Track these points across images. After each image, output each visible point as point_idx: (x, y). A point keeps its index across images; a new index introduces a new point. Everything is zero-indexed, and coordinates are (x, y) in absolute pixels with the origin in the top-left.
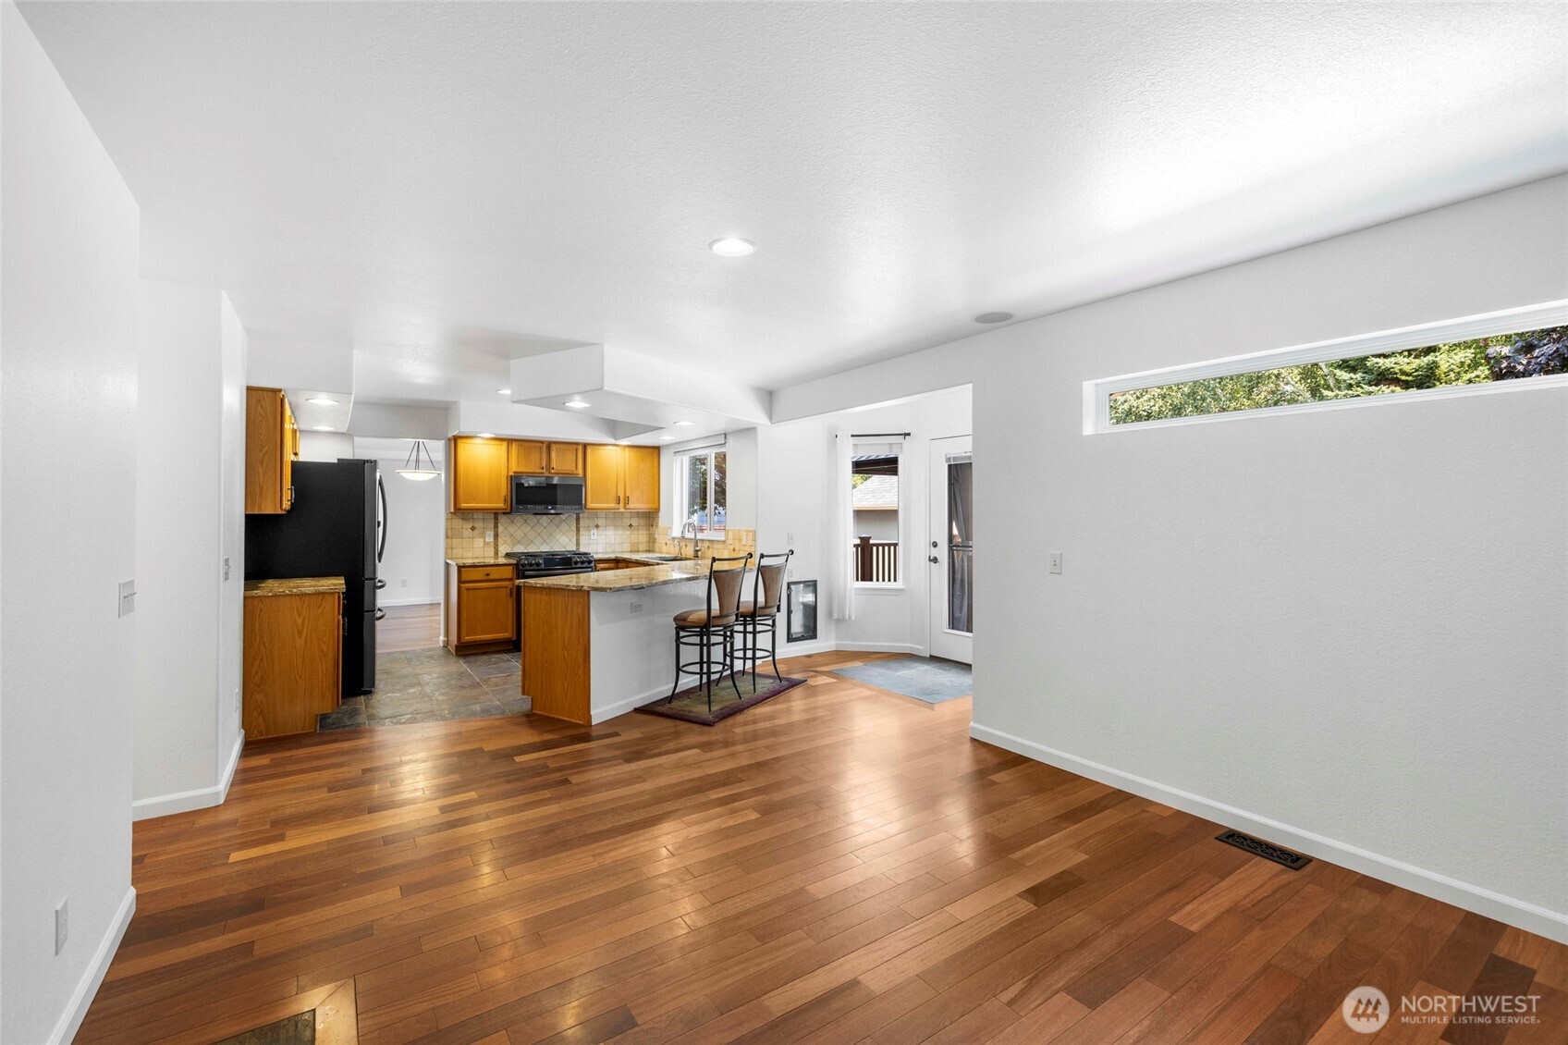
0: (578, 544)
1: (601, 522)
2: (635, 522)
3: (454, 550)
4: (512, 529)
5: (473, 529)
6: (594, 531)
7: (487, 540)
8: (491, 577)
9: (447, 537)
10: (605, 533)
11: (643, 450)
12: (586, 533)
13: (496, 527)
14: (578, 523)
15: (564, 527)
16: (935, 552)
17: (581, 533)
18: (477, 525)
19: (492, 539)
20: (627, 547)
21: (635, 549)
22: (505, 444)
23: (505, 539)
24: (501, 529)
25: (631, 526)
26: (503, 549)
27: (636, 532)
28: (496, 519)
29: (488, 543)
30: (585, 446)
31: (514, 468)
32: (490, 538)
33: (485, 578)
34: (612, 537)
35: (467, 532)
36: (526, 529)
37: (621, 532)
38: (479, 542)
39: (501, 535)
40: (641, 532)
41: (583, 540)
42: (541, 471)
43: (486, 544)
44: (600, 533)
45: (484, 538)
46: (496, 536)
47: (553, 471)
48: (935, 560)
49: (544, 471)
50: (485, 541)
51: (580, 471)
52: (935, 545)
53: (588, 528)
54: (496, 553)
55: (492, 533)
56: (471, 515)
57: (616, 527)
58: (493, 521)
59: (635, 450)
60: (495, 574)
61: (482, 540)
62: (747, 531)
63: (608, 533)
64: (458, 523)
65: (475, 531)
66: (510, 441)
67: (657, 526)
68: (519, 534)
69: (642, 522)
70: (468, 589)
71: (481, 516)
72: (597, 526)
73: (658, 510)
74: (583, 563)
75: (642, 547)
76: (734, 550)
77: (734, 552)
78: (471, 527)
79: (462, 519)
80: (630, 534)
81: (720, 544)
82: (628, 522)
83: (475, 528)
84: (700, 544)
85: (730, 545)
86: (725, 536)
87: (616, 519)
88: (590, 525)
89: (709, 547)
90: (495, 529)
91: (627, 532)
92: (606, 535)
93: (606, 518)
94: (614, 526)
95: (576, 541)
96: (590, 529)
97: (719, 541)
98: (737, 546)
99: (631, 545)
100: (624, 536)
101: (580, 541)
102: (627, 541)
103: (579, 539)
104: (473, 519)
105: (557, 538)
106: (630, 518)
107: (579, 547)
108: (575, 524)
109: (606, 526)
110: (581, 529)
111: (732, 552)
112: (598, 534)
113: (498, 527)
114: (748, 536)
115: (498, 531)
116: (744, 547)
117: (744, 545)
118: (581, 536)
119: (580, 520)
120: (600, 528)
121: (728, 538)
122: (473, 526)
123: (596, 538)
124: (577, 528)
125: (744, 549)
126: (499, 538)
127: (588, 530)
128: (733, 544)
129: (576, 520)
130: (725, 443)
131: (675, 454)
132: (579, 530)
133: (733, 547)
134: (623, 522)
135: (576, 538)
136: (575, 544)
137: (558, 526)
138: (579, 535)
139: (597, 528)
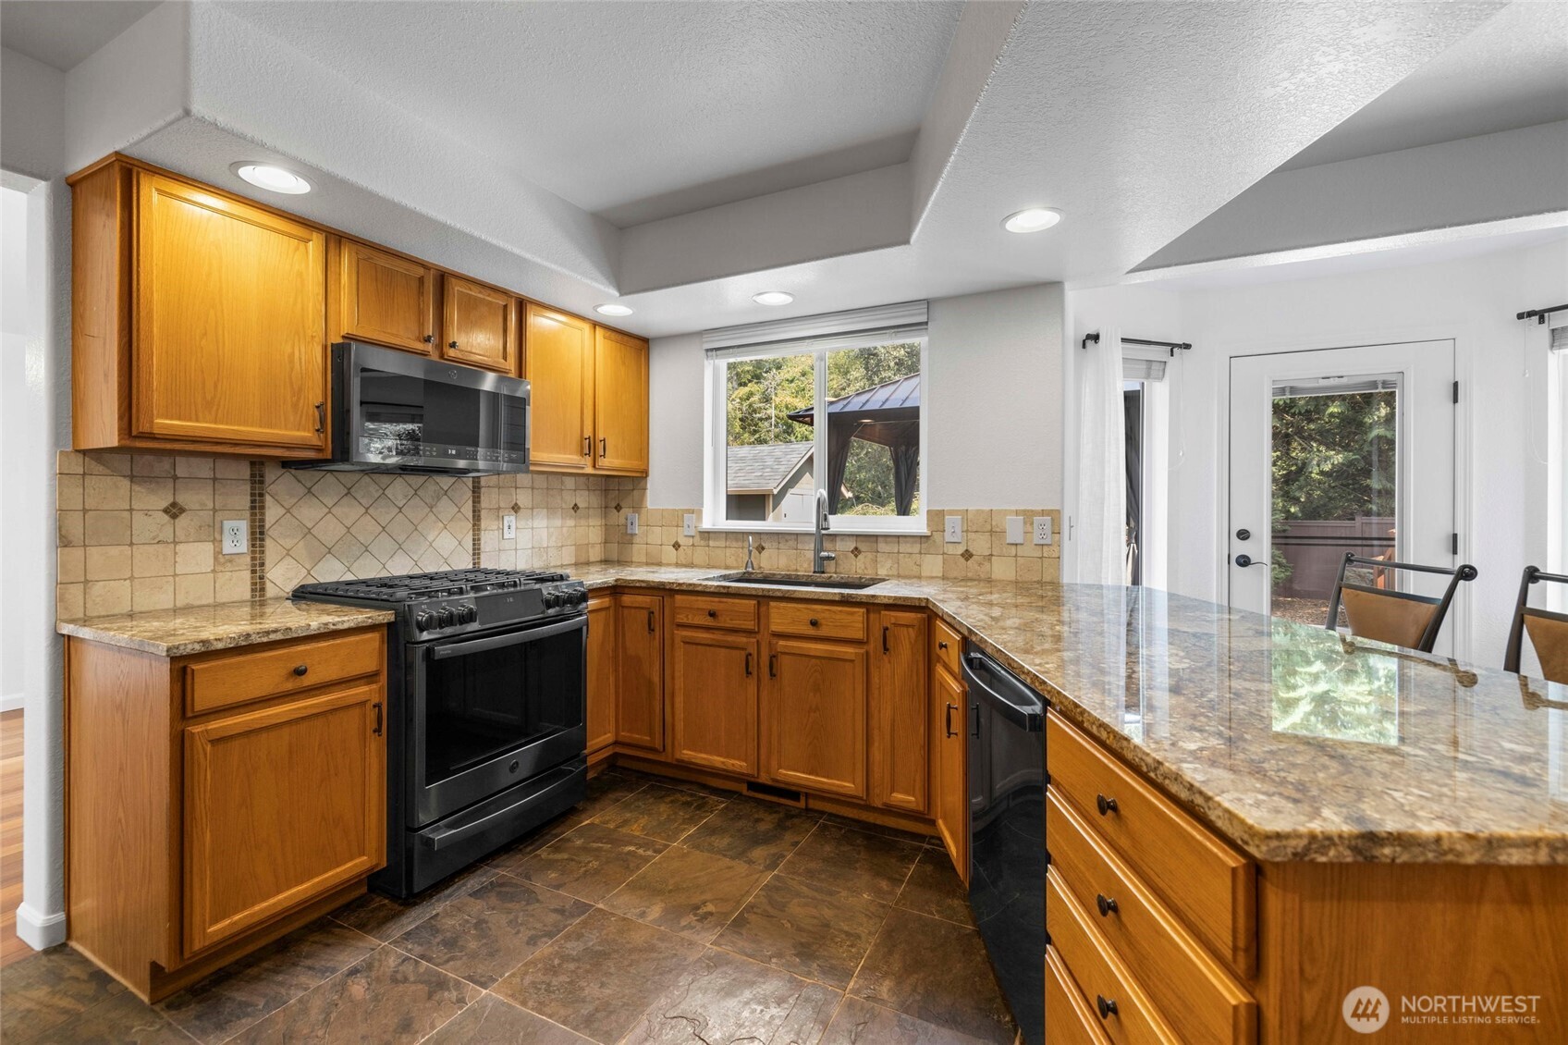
0: (476, 552)
1: (523, 498)
2: (582, 499)
3: (97, 589)
4: (309, 512)
5: (174, 511)
6: (510, 519)
7: (228, 547)
9: (64, 542)
10: (530, 523)
11: (626, 338)
12: (494, 525)
13: (257, 507)
14: (476, 499)
15: (445, 507)
17: (483, 524)
18: (188, 500)
19: (243, 546)
20: (568, 556)
21: (582, 560)
22: (316, 240)
23: (288, 543)
24: (272, 513)
25: (575, 507)
26: (283, 576)
27: (583, 522)
28: (257, 482)
29: (231, 558)
30: (517, 300)
31: (347, 321)
32: (236, 539)
33: (289, 686)
34: (544, 533)
35: (150, 523)
36: (350, 512)
37: (558, 522)
38: (197, 556)
39: (273, 532)
40: (592, 522)
41: (488, 540)
42: (420, 346)
43: (223, 559)
44: (522, 524)
45: (217, 542)
46: (258, 535)
47: (450, 353)
49: (429, 347)
50: (218, 553)
51: (512, 366)
53: (498, 513)
54: (259, 586)
55: (243, 526)
57: (551, 510)
58: (246, 487)
59: (613, 335)
61: (209, 547)
62: (1028, 515)
63: (536, 523)
64: (112, 491)
65: (183, 521)
66: (335, 239)
67: (638, 507)
68: (330, 530)
69: (595, 500)
70: (219, 741)
71: (203, 468)
72: (516, 508)
73: (644, 474)
74: (557, 601)
75: (596, 553)
76: (967, 555)
77: (967, 560)
78: (165, 504)
79: (132, 478)
80: (575, 526)
81: (906, 542)
82: (570, 499)
83: (182, 510)
84: (827, 545)
85: (949, 545)
86: (928, 525)
87: (551, 492)
88: (502, 505)
89: (856, 551)
90: (253, 515)
91: (571, 523)
92: (532, 528)
93: (533, 489)
94: (547, 508)
95: (474, 544)
96: (501, 514)
97: (905, 536)
98: (980, 545)
99: (576, 550)
100: (565, 530)
101: (482, 542)
102: (569, 543)
103: (479, 540)
104: (175, 478)
105: (430, 538)
106: (575, 490)
107: (479, 558)
108: (470, 502)
109: (532, 509)
110: (483, 513)
111: (962, 560)
112: (517, 528)
113: (262, 508)
114: (1032, 524)
115: (262, 520)
116: (1013, 548)
117: (1013, 544)
118: (483, 532)
119: (483, 490)
120: (521, 513)
121: (941, 529)
122: (174, 505)
123: (513, 536)
124: (474, 511)
125: (1014, 554)
126: (268, 543)
127: (498, 516)
128: (964, 543)
129: (474, 492)
130: (926, 323)
131: (710, 353)
132: (479, 516)
133: (965, 548)
134: (562, 498)
135: (471, 537)
136: (471, 552)
137: (431, 508)
138: (479, 530)
139: (516, 512)
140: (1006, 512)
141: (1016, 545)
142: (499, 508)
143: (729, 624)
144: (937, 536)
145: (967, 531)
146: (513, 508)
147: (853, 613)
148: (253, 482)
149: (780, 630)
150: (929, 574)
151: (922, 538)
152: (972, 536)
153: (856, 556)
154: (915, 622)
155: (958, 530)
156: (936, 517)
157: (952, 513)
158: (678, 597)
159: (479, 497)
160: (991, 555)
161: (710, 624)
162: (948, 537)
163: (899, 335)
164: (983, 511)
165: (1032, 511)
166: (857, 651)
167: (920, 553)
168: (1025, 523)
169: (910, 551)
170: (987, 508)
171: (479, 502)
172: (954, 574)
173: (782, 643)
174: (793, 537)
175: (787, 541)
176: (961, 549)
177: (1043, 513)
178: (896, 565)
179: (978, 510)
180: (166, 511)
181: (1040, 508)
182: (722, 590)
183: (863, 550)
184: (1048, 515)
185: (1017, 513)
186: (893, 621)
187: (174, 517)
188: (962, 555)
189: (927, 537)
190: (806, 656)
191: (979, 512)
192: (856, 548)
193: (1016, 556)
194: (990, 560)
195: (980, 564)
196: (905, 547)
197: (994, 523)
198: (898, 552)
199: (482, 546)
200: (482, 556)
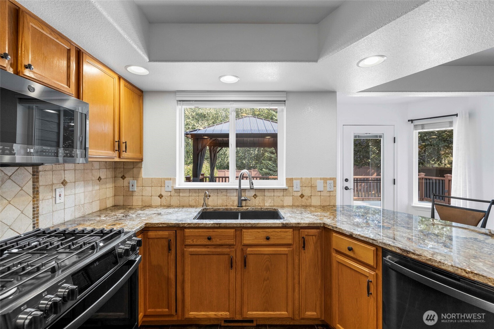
0: (36, 215)
1: (69, 176)
2: (103, 174)
6: (60, 190)
10: (73, 191)
12: (49, 195)
14: (36, 180)
16: (346, 184)
17: (41, 196)
20: (95, 207)
21: (103, 208)
25: (100, 179)
27: (104, 186)
34: (82, 196)
37: (90, 188)
40: (108, 186)
41: (44, 206)
44: (68, 192)
48: (347, 188)
52: (347, 180)
53: (52, 187)
57: (86, 181)
62: (325, 180)
63: (77, 191)
69: (110, 174)
72: (64, 183)
73: (141, 160)
75: (110, 202)
76: (302, 196)
77: (302, 198)
80: (99, 189)
81: (277, 192)
82: (97, 174)
84: (243, 194)
85: (295, 192)
86: (287, 184)
87: (86, 171)
88: (55, 182)
89: (255, 196)
91: (97, 187)
92: (75, 194)
93: (75, 171)
94: (84, 181)
95: (34, 211)
96: (54, 188)
97: (277, 189)
98: (307, 192)
99: (100, 203)
100: (94, 192)
101: (40, 208)
102: (96, 199)
103: (38, 207)
106: (99, 169)
107: (38, 220)
108: (31, 183)
109: (75, 182)
110: (41, 189)
111: (300, 198)
112: (65, 195)
114: (326, 183)
116: (320, 193)
117: (319, 191)
118: (40, 202)
119: (40, 173)
120: (68, 186)
121: (292, 186)
123: (62, 200)
124: (34, 188)
125: (319, 195)
127: (52, 190)
128: (301, 191)
129: (33, 175)
130: (285, 101)
131: (179, 102)
132: (38, 191)
133: (301, 193)
134: (92, 175)
135: (32, 206)
136: (31, 216)
138: (38, 200)
139: (64, 185)
140: (317, 179)
141: (321, 191)
142: (53, 184)
143: (219, 242)
144: (290, 189)
145: (302, 186)
146: (62, 183)
147: (286, 232)
149: (248, 243)
150: (287, 205)
151: (284, 190)
152: (304, 188)
153: (255, 198)
154: (317, 234)
155: (299, 186)
156: (290, 181)
157: (296, 179)
158: (186, 230)
159: (38, 178)
160: (311, 196)
161: (207, 243)
162: (295, 189)
163: (273, 104)
164: (308, 178)
165: (326, 178)
166: (289, 249)
167: (283, 196)
168: (324, 183)
169: (279, 195)
170: (309, 177)
171: (38, 182)
172: (296, 204)
173: (249, 249)
174: (225, 191)
175: (222, 192)
176: (300, 194)
177: (330, 179)
178: (273, 201)
179: (306, 178)
181: (329, 177)
182: (216, 226)
183: (258, 195)
184: (332, 180)
185: (321, 179)
186: (306, 234)
188: (300, 196)
189: (286, 189)
190: (262, 254)
191: (306, 179)
192: (255, 195)
193: (320, 196)
194: (311, 198)
195: (307, 199)
196: (277, 194)
197: (312, 183)
198: (274, 196)
199: (40, 211)
200: (40, 218)
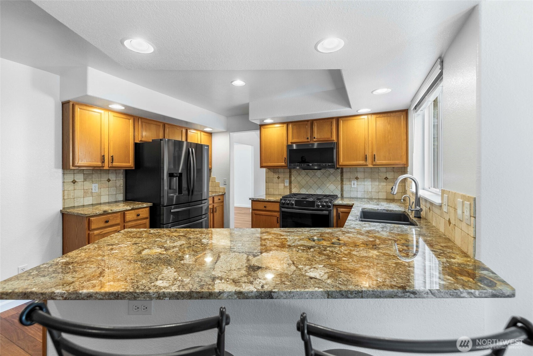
0: (342, 190)
1: (360, 175)
2: (390, 175)
3: (270, 190)
4: (299, 178)
5: (278, 178)
6: (354, 182)
8: (267, 209)
9: (266, 182)
10: (363, 183)
11: (389, 114)
12: (348, 183)
13: (290, 177)
15: (332, 178)
17: (344, 183)
18: (280, 176)
20: (383, 195)
22: (285, 126)
23: (296, 184)
24: (293, 178)
25: (386, 178)
26: (294, 191)
27: (391, 184)
30: (338, 119)
31: (291, 140)
32: (287, 184)
34: (370, 187)
35: (276, 180)
36: (308, 179)
37: (377, 183)
38: (281, 186)
39: (293, 182)
41: (346, 187)
42: (306, 140)
43: (285, 187)
44: (359, 183)
45: (284, 183)
46: (290, 183)
47: (315, 140)
49: (309, 140)
50: (284, 185)
51: (334, 138)
53: (350, 180)
55: (288, 181)
56: (277, 170)
57: (373, 179)
58: (289, 173)
59: (382, 115)
60: (270, 207)
61: (283, 184)
63: (366, 183)
64: (271, 174)
65: (280, 179)
66: (287, 123)
68: (303, 182)
69: (397, 175)
70: (256, 214)
71: (282, 170)
72: (357, 178)
73: (406, 165)
78: (277, 177)
79: (273, 172)
80: (386, 185)
82: (383, 175)
83: (279, 178)
87: (373, 173)
88: (351, 177)
90: (290, 179)
91: (385, 184)
92: (364, 185)
93: (364, 172)
94: (371, 178)
95: (341, 188)
96: (351, 180)
99: (387, 194)
100: (380, 186)
102: (383, 191)
103: (343, 187)
104: (279, 172)
105: (327, 186)
106: (386, 172)
107: (343, 192)
108: (340, 176)
109: (364, 179)
112: (357, 185)
113: (291, 177)
115: (291, 180)
118: (344, 185)
119: (344, 173)
120: (359, 180)
122: (278, 177)
123: (355, 187)
124: (341, 179)
126: (292, 184)
127: (350, 181)
129: (341, 174)
131: (414, 111)
132: (343, 180)
134: (379, 175)
135: (340, 186)
136: (340, 190)
137: (328, 178)
138: (343, 184)
139: (357, 179)
142: (350, 178)
146: (356, 178)
148: (290, 172)
159: (343, 175)
171: (343, 176)
180: (277, 178)
187: (278, 179)
199: (344, 189)
200: (344, 192)
